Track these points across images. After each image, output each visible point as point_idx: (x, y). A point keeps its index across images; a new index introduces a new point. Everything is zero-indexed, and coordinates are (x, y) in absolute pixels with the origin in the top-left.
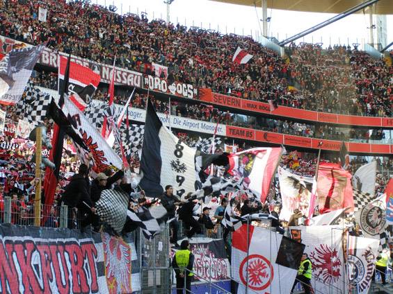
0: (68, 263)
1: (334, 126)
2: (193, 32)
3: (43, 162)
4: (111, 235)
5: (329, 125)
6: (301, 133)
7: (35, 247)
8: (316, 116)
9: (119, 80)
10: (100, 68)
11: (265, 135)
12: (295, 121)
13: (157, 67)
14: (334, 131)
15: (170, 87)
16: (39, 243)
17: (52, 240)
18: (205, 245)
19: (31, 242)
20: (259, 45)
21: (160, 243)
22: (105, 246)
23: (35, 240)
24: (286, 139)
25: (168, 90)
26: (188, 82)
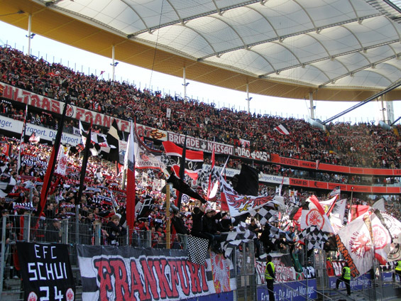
0: (188, 272)
1: (361, 176)
2: (265, 117)
3: (171, 207)
4: (216, 253)
5: (357, 175)
6: (339, 182)
7: (167, 263)
8: (349, 170)
9: (219, 151)
10: (206, 143)
11: (315, 184)
12: (335, 173)
13: (243, 141)
14: (361, 180)
15: (252, 154)
16: (169, 260)
17: (178, 258)
18: (278, 258)
19: (165, 259)
20: (309, 124)
21: (249, 258)
22: (212, 260)
23: (167, 258)
24: (329, 185)
25: (251, 156)
26: (263, 150)
